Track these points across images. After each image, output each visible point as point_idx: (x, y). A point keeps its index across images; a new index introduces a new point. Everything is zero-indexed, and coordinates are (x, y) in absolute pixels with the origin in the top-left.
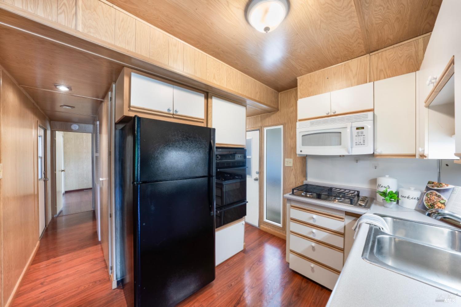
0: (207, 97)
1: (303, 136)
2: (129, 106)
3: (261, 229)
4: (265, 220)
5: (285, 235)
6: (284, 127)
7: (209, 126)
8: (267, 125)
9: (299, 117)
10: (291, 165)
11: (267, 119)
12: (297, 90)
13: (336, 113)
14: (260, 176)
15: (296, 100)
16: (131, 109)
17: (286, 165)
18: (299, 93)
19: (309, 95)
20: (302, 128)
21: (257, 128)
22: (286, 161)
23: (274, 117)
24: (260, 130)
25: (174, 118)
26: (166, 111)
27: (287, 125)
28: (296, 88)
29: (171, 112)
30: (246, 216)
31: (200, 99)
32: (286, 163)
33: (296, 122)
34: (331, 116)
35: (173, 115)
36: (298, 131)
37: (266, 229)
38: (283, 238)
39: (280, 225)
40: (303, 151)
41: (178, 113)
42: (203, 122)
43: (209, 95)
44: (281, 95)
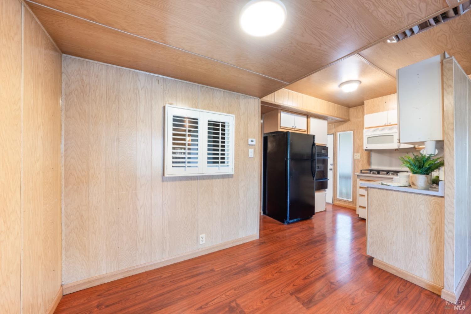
0: (307, 118)
1: (368, 138)
2: (280, 126)
3: (335, 204)
4: (338, 197)
5: (355, 206)
6: (353, 132)
7: (309, 133)
8: (340, 130)
9: (365, 126)
10: (359, 158)
11: (340, 127)
12: (364, 107)
13: (391, 124)
14: (334, 167)
15: (363, 115)
16: (281, 128)
17: (355, 158)
18: (365, 111)
19: (372, 112)
20: (367, 133)
21: (332, 133)
22: (355, 155)
23: (345, 125)
24: (334, 134)
25: (294, 130)
26: (291, 127)
27: (355, 131)
28: (363, 105)
29: (294, 128)
30: (327, 189)
31: (304, 119)
32: (355, 156)
33: (363, 129)
34: (387, 126)
35: (294, 129)
36: (364, 135)
37: (339, 204)
38: (354, 209)
39: (351, 200)
40: (368, 147)
41: (296, 128)
42: (305, 132)
43: (309, 116)
44: (352, 110)
